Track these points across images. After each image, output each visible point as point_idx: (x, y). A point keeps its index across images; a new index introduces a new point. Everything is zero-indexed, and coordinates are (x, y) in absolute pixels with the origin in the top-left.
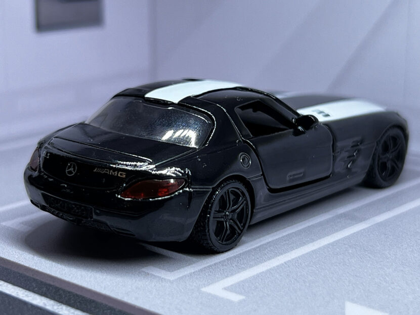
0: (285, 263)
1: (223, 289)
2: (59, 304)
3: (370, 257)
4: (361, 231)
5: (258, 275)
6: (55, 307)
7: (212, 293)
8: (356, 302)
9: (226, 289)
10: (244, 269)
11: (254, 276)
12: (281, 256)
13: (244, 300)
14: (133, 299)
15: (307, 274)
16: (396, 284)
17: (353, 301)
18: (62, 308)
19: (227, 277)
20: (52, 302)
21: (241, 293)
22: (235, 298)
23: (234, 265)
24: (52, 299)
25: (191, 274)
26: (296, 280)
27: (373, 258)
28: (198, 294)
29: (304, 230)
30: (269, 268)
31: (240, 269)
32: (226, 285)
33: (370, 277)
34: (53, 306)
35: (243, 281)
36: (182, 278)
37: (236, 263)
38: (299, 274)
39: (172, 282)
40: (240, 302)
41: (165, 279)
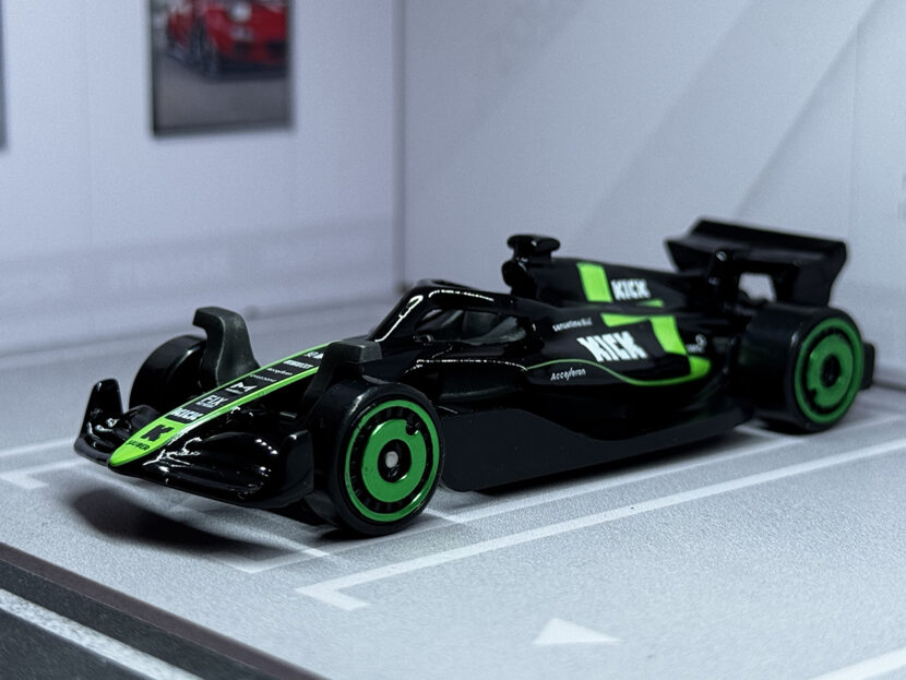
0: (481, 555)
1: (335, 590)
2: (24, 601)
3: (649, 551)
4: (662, 508)
5: (416, 572)
6: (15, 607)
7: (311, 595)
8: (571, 620)
9: (341, 591)
10: (396, 561)
11: (406, 574)
12: (482, 543)
13: (365, 609)
14: (163, 599)
15: (510, 572)
16: (668, 594)
17: (568, 618)
18: (26, 609)
19: (356, 572)
20: (15, 598)
21: (365, 598)
22: (350, 604)
23: (380, 554)
24: (16, 594)
25: (291, 566)
26: (482, 580)
27: (656, 552)
28: (285, 596)
29: (554, 503)
30: (443, 561)
31: (390, 560)
32: (346, 586)
33: (626, 582)
34: (13, 603)
35: (379, 580)
36: (271, 570)
37: (386, 551)
38: (494, 572)
39: (248, 577)
40: (356, 611)
41: (239, 572)
